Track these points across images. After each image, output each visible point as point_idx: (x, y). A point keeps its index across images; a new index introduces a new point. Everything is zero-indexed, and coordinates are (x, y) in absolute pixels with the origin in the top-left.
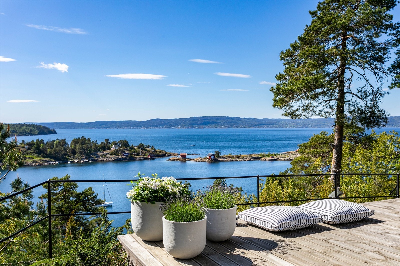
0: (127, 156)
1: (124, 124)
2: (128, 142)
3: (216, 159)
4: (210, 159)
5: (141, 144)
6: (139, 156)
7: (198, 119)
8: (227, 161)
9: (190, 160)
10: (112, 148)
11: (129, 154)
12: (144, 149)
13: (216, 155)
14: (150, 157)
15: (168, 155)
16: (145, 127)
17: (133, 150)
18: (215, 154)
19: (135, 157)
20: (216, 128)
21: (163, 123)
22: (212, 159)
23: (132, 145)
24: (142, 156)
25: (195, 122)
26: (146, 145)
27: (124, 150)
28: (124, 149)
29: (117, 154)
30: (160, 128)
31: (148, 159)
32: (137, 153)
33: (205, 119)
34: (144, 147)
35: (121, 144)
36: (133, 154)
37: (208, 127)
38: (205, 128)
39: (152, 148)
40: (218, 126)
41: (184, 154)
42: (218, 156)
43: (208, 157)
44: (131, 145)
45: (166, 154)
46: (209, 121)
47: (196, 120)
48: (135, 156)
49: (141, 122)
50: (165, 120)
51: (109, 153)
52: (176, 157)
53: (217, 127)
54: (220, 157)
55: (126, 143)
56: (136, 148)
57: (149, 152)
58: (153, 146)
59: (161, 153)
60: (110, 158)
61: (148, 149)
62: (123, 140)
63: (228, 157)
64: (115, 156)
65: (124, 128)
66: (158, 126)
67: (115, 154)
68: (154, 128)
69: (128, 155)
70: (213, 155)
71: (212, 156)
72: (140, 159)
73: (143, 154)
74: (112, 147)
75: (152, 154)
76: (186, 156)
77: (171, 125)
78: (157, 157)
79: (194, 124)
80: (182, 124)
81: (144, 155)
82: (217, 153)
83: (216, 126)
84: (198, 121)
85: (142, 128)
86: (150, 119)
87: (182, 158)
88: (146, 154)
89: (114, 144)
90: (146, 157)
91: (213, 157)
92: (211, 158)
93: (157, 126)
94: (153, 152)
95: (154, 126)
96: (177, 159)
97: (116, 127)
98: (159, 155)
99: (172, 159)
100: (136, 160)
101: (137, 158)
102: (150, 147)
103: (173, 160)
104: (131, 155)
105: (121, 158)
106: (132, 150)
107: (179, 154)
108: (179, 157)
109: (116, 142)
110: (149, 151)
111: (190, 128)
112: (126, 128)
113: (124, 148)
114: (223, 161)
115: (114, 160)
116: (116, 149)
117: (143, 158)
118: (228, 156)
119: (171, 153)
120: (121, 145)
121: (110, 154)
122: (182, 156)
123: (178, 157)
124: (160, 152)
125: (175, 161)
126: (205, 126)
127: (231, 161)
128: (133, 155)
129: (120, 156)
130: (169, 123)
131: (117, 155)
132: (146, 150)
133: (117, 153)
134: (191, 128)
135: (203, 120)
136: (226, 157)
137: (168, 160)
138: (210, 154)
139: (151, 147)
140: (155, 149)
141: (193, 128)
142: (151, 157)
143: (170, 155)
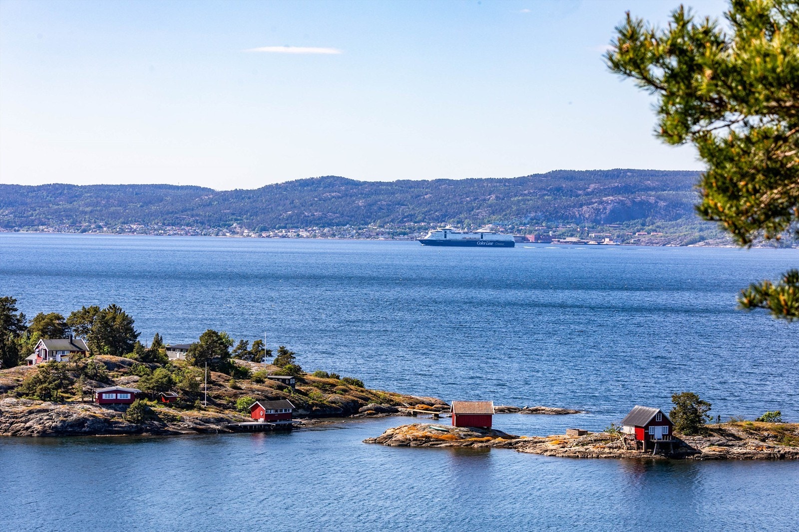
0: (120, 405)
1: (121, 203)
2: (128, 322)
3: (679, 443)
4: (639, 445)
5: (211, 334)
6: (195, 413)
7: (581, 184)
8: (748, 459)
9: (510, 446)
10: (33, 357)
11: (135, 396)
12: (226, 367)
13: (679, 421)
14: (261, 421)
15: (378, 410)
16: (251, 227)
17: (159, 373)
18: (673, 414)
19: (173, 419)
20: (693, 242)
21: (361, 203)
22: (650, 445)
23: (158, 342)
24: (212, 413)
25: (565, 200)
26: (243, 345)
27: (103, 371)
28: (106, 363)
29: (60, 393)
30: (343, 236)
31: (253, 431)
32: (185, 393)
33: (627, 189)
34: (228, 355)
35: (85, 331)
36: (159, 400)
37: (644, 239)
38: (623, 240)
39: (276, 363)
40: (705, 234)
41: (476, 408)
42: (695, 425)
43: (629, 430)
44: (147, 343)
45: (367, 399)
46: (652, 200)
47: (571, 193)
48: (172, 412)
49: (225, 196)
50: (377, 188)
51: (12, 388)
52: (426, 426)
53: (702, 239)
54: (708, 432)
55: (117, 324)
56: (176, 357)
57: (256, 386)
58: (283, 352)
59: (331, 397)
60: (15, 416)
61: (255, 369)
62: (96, 310)
63: (752, 431)
64: (45, 405)
65: (122, 231)
66: (330, 225)
67: (46, 396)
68: (304, 234)
69: (128, 403)
70: (661, 420)
71: (653, 422)
72: (201, 432)
73: (218, 397)
74: (30, 352)
75: (277, 398)
76: (488, 418)
77: (411, 217)
78: (311, 417)
79: (555, 216)
80: (483, 213)
81: (225, 407)
82: (684, 406)
83: (697, 234)
84: (583, 198)
85: (234, 233)
86: (281, 181)
87: (462, 431)
88: (241, 401)
89: (44, 333)
90: (242, 415)
91: (658, 432)
92: (648, 437)
93: (322, 222)
94: (280, 388)
95: (307, 223)
96: (428, 438)
97: (73, 224)
98: (322, 406)
99: (400, 437)
100: (176, 434)
101: (182, 420)
102: (269, 353)
103: (404, 444)
104: (146, 401)
105: (81, 422)
106: (154, 368)
107: (445, 408)
108: (447, 423)
109: (58, 318)
110: (259, 381)
111: (531, 237)
112: (133, 231)
113: (107, 357)
114: (722, 459)
115: (43, 434)
116: (53, 366)
117: (218, 421)
118: (758, 429)
119: (397, 399)
120: (90, 339)
121: (19, 395)
122: (462, 420)
123: (436, 426)
124: (326, 388)
125: (418, 447)
126: (627, 232)
127: (770, 458)
128: (160, 402)
129: (80, 410)
130: (400, 204)
131: (62, 401)
132: (243, 374)
133: (58, 387)
134: (537, 238)
135: (616, 191)
136: (741, 434)
137: (376, 442)
138: (641, 413)
139: (275, 355)
140: (298, 369)
141: (548, 240)
142: (268, 417)
143: (389, 409)
